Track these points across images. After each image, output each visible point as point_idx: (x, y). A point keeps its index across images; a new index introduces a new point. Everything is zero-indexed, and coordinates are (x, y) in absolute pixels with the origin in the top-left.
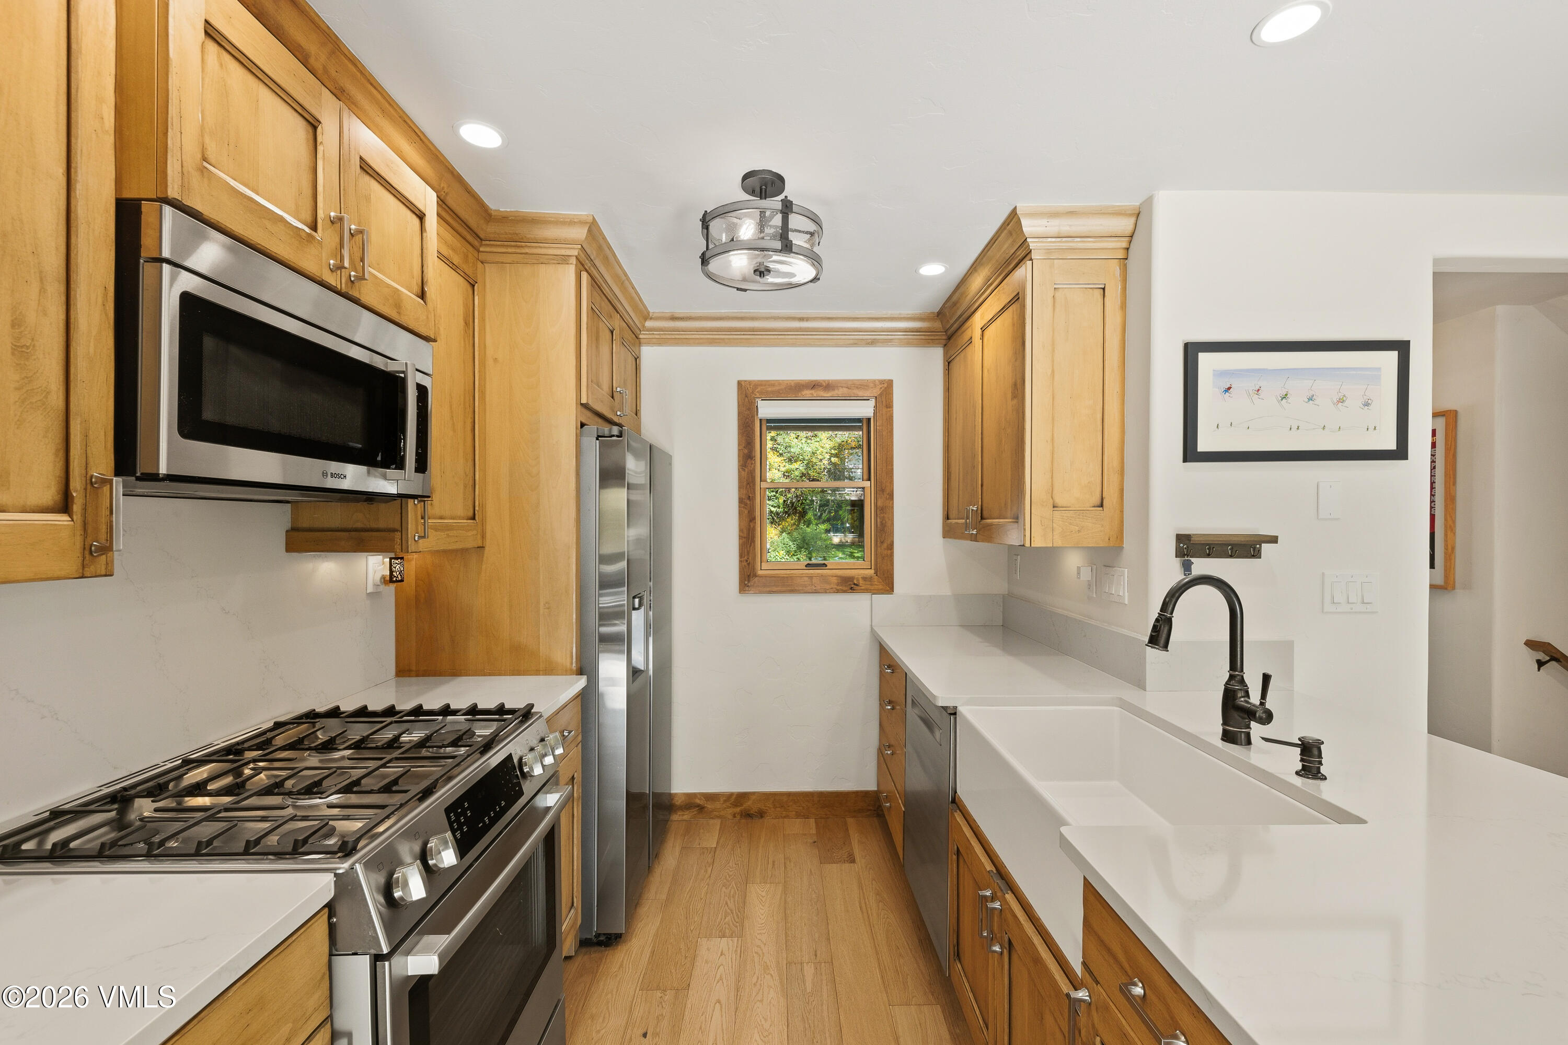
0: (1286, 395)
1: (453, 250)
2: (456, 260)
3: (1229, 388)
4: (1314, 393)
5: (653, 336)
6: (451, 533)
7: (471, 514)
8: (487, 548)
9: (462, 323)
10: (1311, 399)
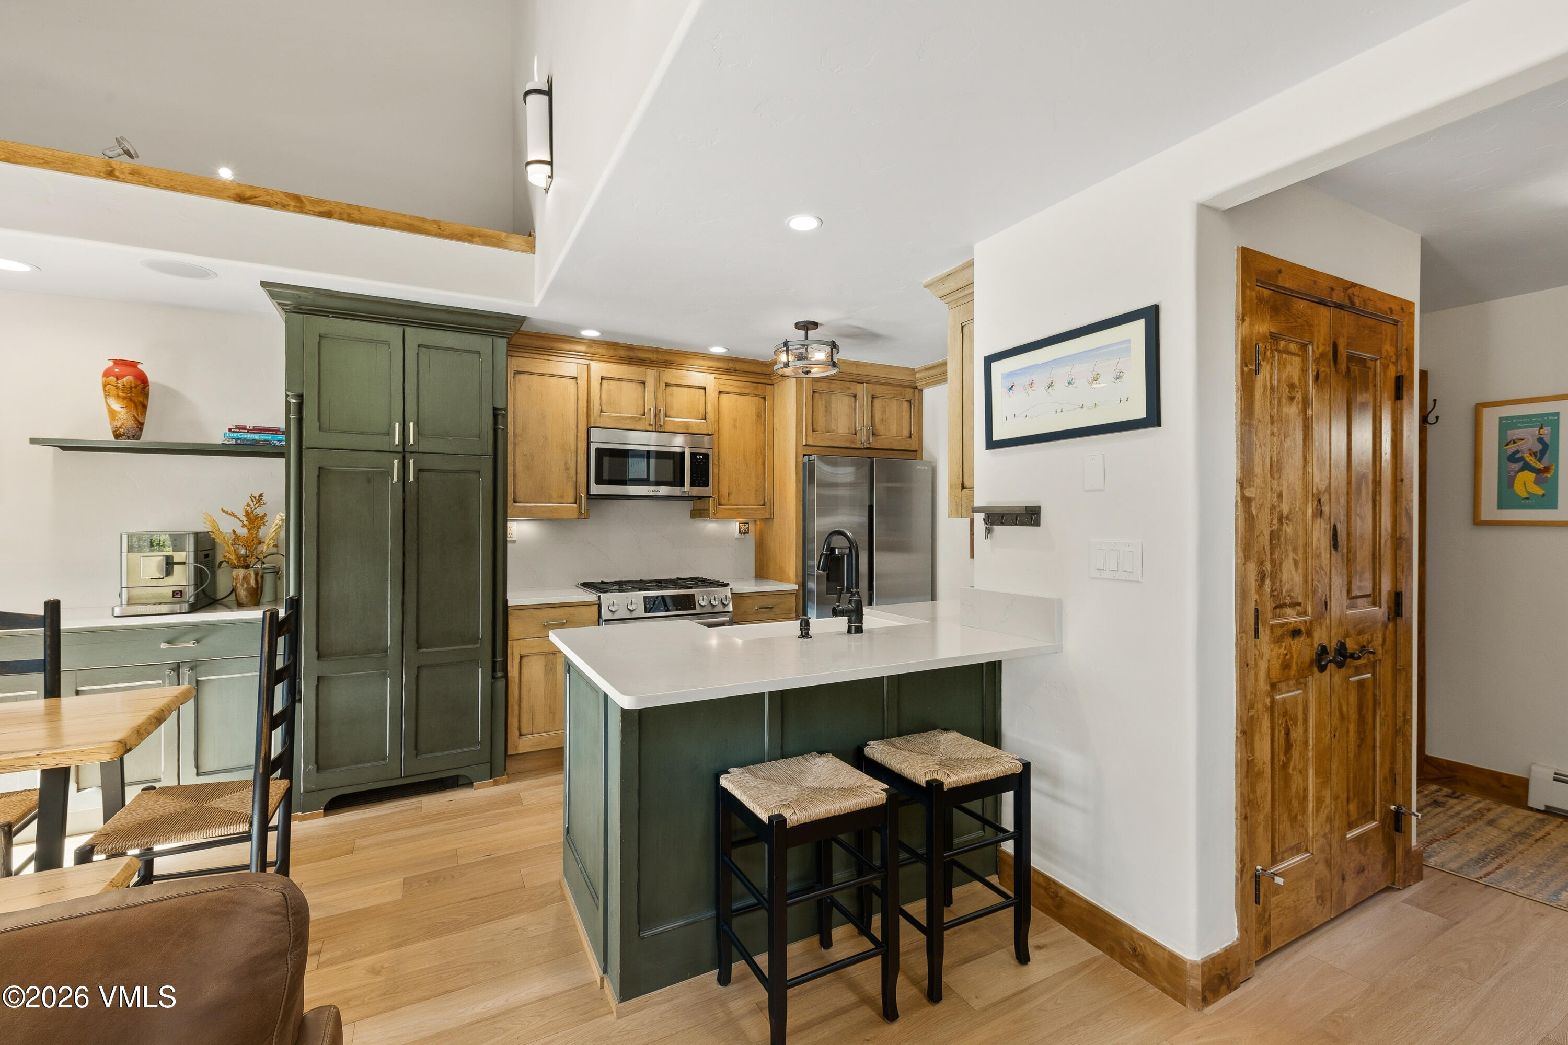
0: (1052, 383)
1: (745, 388)
2: (747, 392)
3: (1012, 386)
4: (1072, 377)
5: (922, 383)
6: (741, 511)
7: (762, 502)
8: (775, 520)
9: (755, 417)
10: (1070, 383)
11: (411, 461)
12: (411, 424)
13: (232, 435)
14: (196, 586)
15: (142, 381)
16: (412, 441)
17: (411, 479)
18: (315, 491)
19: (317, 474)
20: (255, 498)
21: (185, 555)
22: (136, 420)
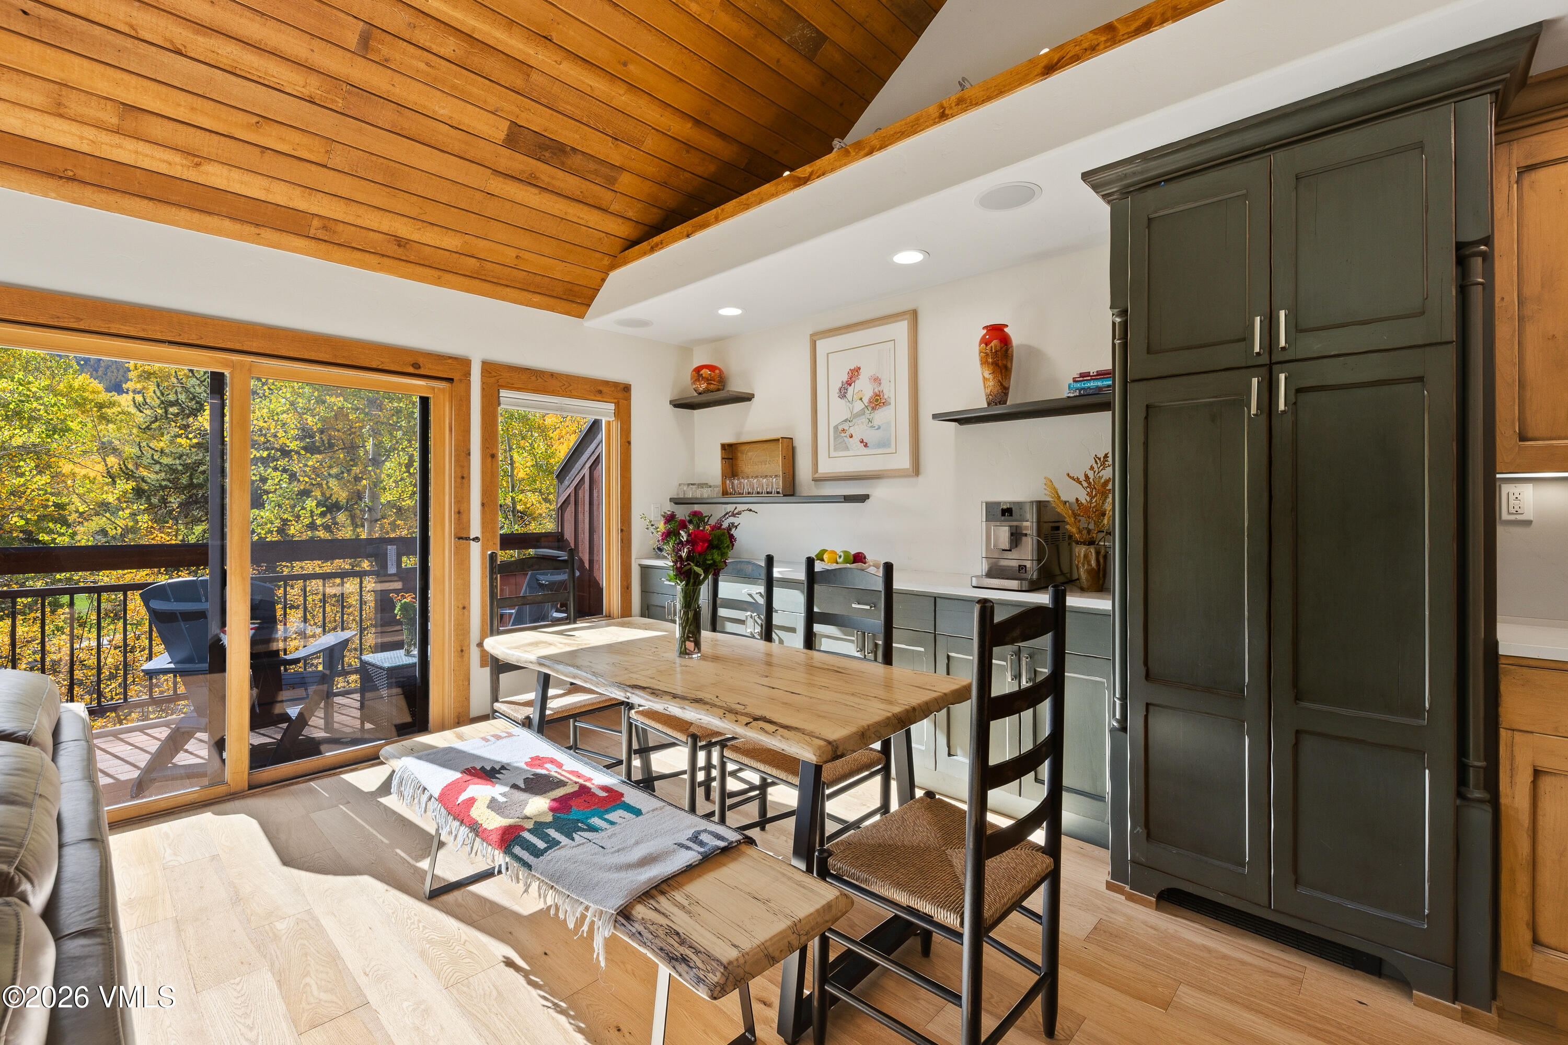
11: (1282, 377)
12: (1282, 314)
13: (1078, 385)
14: (1039, 560)
15: (1005, 341)
16: (1282, 343)
17: (1282, 407)
18: (1142, 439)
19: (1144, 415)
20: (1100, 459)
21: (1029, 525)
22: (1002, 384)
